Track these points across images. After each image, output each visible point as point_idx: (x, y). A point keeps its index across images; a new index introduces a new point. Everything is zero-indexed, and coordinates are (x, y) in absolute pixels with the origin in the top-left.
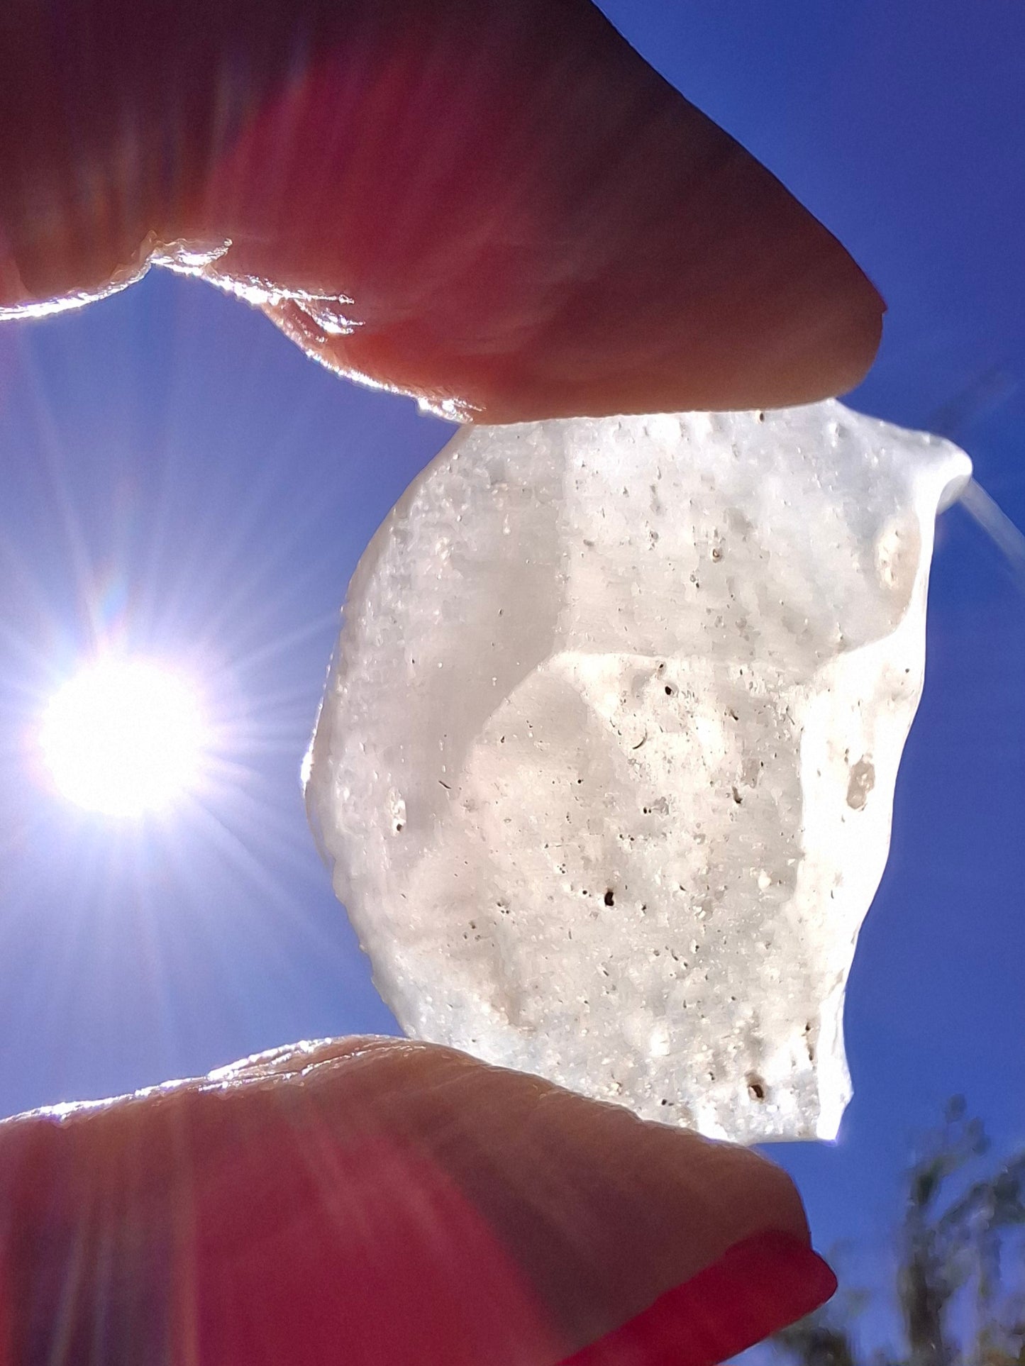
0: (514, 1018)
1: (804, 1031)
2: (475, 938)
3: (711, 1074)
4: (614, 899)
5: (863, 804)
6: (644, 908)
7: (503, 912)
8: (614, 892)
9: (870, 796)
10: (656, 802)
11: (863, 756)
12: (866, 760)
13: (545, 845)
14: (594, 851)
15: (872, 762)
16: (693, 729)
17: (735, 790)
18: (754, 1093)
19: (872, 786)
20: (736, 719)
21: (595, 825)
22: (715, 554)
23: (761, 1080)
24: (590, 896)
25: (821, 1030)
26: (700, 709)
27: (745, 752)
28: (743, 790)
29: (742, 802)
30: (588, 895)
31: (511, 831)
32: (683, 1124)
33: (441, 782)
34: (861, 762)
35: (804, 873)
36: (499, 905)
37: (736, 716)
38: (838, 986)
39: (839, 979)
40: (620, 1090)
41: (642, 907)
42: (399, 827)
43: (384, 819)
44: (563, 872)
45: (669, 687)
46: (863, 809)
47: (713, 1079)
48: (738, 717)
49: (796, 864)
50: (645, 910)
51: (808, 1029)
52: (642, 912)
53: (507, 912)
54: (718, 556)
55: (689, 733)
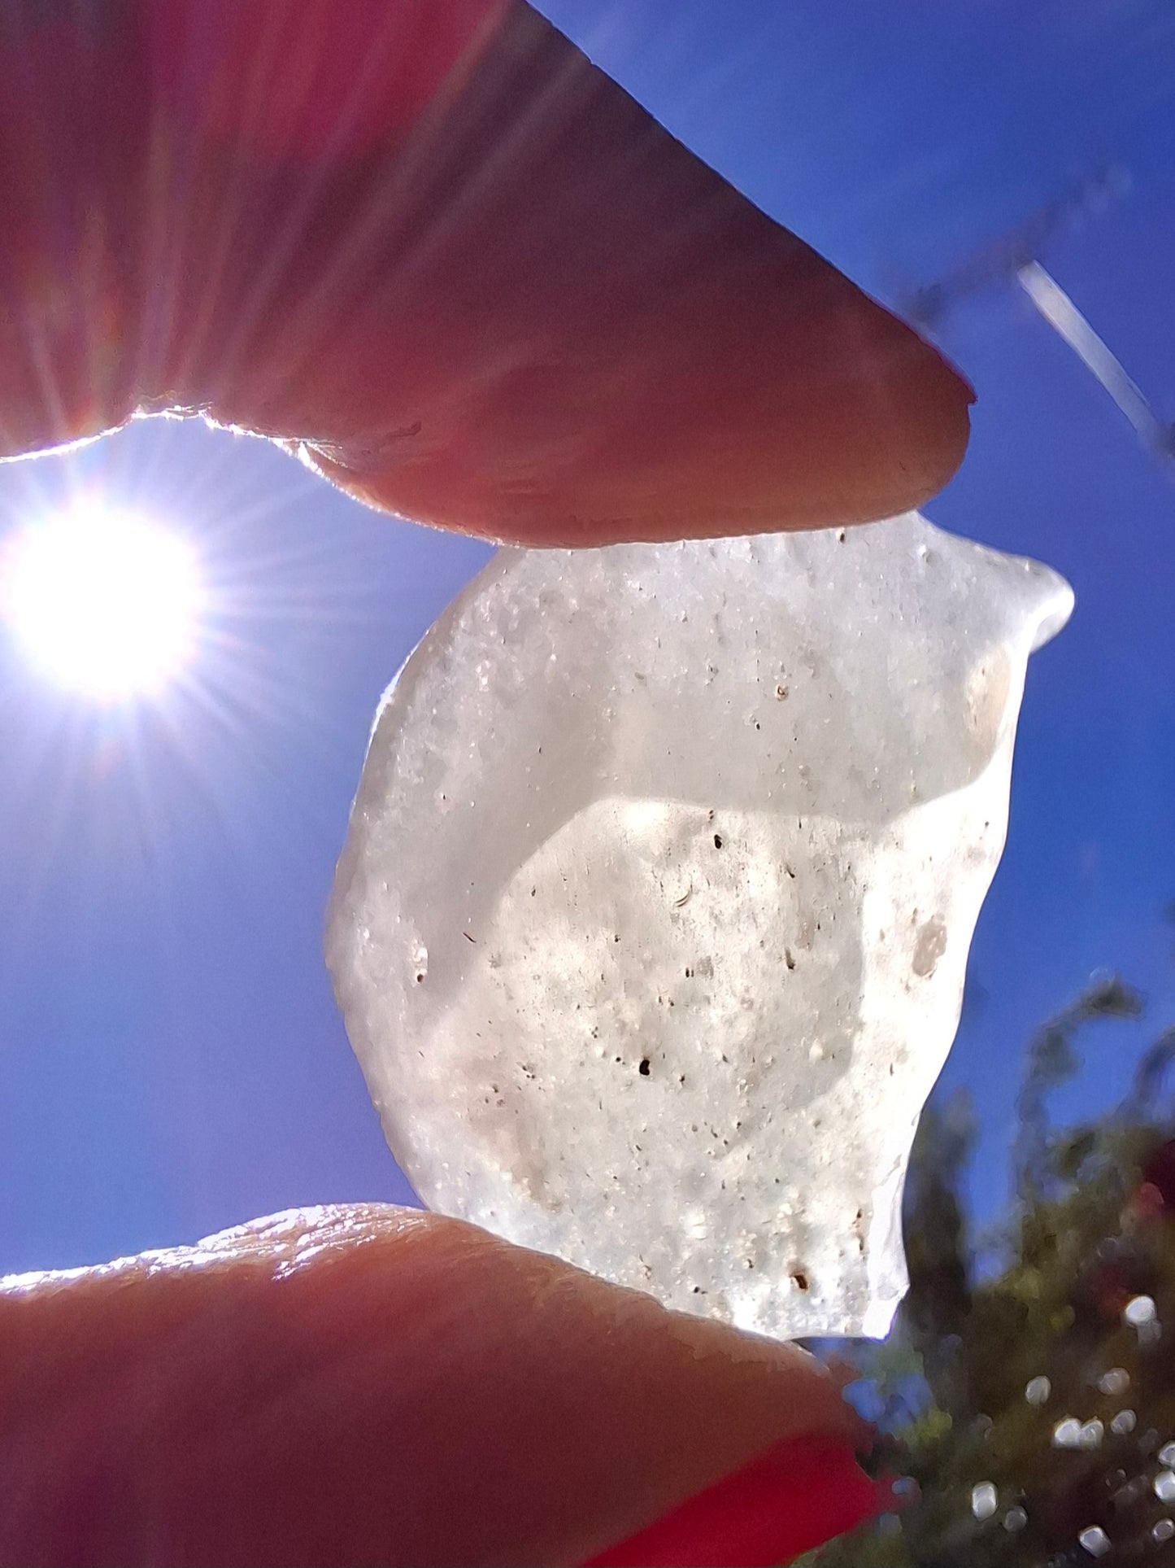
0: (537, 1191)
1: (854, 1217)
2: (498, 1102)
3: (750, 1262)
4: (650, 1068)
5: (930, 970)
6: (683, 1079)
7: (528, 1076)
8: (650, 1060)
9: (941, 963)
10: (701, 962)
11: (933, 917)
12: (936, 921)
13: (576, 1006)
14: (631, 1014)
15: (944, 923)
16: (744, 882)
17: (788, 954)
18: (797, 1284)
19: (942, 951)
20: (793, 876)
21: (633, 987)
22: (780, 691)
23: (805, 1269)
24: (624, 1063)
25: (874, 1218)
26: (752, 861)
27: (801, 913)
28: (798, 955)
29: (795, 967)
30: (621, 1062)
31: (540, 990)
32: (717, 1314)
33: (466, 935)
34: (931, 923)
35: (862, 1044)
36: (524, 1069)
37: (792, 873)
38: (895, 1171)
39: (897, 1164)
40: (649, 1274)
41: (680, 1078)
42: (420, 978)
43: (405, 968)
44: (595, 1036)
45: (719, 835)
46: (931, 976)
47: (751, 1267)
48: (795, 874)
49: (853, 1035)
50: (684, 1082)
51: (859, 1216)
52: (680, 1084)
53: (533, 1077)
54: (783, 694)
55: (739, 887)
